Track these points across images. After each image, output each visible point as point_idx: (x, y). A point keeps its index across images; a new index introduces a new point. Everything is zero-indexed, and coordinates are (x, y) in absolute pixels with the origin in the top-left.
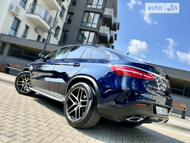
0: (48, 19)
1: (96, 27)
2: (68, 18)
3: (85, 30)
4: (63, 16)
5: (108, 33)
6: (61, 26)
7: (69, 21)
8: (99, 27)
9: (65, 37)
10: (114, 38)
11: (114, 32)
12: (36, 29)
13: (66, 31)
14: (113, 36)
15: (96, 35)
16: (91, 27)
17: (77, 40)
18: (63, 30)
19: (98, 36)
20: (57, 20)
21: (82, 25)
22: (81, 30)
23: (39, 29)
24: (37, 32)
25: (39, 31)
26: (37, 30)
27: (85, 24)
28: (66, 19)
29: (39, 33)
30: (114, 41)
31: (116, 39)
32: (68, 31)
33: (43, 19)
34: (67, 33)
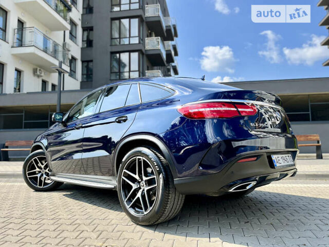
0: (51, 47)
1: (137, 42)
2: (85, 39)
3: (119, 52)
4: (76, 38)
5: (160, 47)
6: (78, 56)
7: (89, 43)
8: (142, 40)
9: (89, 73)
10: (173, 53)
11: (171, 43)
12: (35, 71)
13: (88, 62)
14: (170, 51)
15: (141, 56)
16: (129, 44)
17: (111, 73)
18: (83, 62)
19: (145, 57)
20: (67, 47)
21: (113, 44)
22: (113, 53)
23: (40, 70)
24: (38, 76)
25: (41, 73)
26: (38, 73)
27: (117, 41)
28: (83, 41)
29: (41, 76)
30: (175, 58)
31: (176, 54)
32: (92, 61)
33: (43, 51)
34: (91, 64)
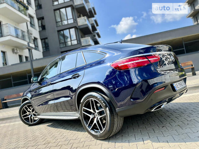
0: (20, 35)
1: (73, 22)
2: (40, 25)
3: (63, 30)
4: (34, 25)
5: (87, 22)
6: (38, 36)
7: (43, 27)
8: (75, 20)
9: (47, 46)
10: (95, 26)
11: (93, 19)
12: (13, 50)
13: (45, 39)
14: (93, 24)
15: (76, 30)
16: (68, 24)
17: (60, 43)
18: (41, 39)
19: (79, 30)
20: (30, 32)
21: (58, 25)
22: (59, 31)
23: (16, 49)
24: (16, 53)
25: (17, 51)
26: (15, 51)
27: (60, 24)
28: (39, 27)
29: (18, 53)
30: (97, 28)
31: (97, 25)
32: (47, 38)
33: (16, 37)
34: (46, 40)
